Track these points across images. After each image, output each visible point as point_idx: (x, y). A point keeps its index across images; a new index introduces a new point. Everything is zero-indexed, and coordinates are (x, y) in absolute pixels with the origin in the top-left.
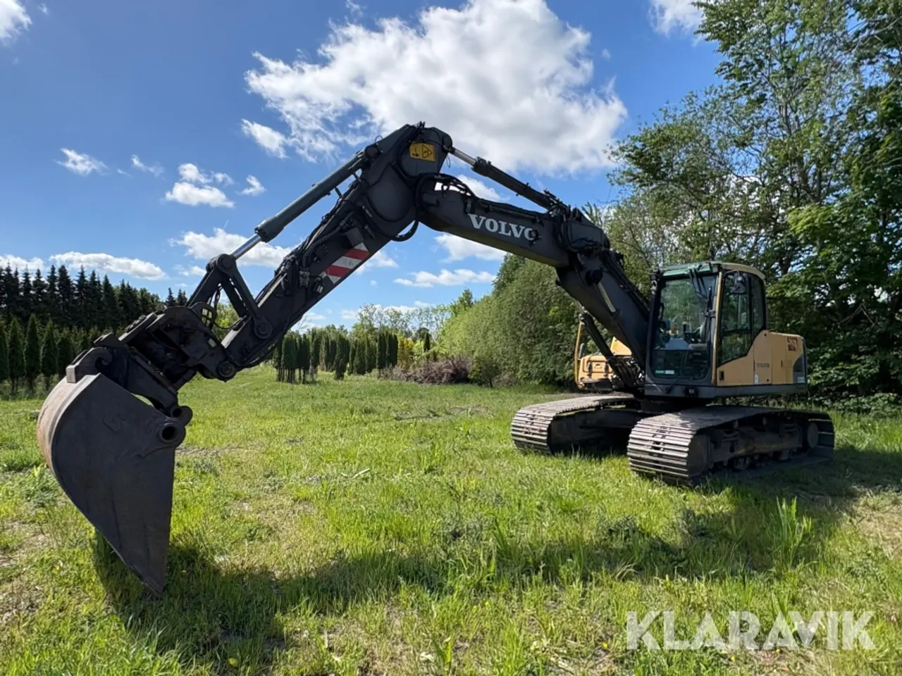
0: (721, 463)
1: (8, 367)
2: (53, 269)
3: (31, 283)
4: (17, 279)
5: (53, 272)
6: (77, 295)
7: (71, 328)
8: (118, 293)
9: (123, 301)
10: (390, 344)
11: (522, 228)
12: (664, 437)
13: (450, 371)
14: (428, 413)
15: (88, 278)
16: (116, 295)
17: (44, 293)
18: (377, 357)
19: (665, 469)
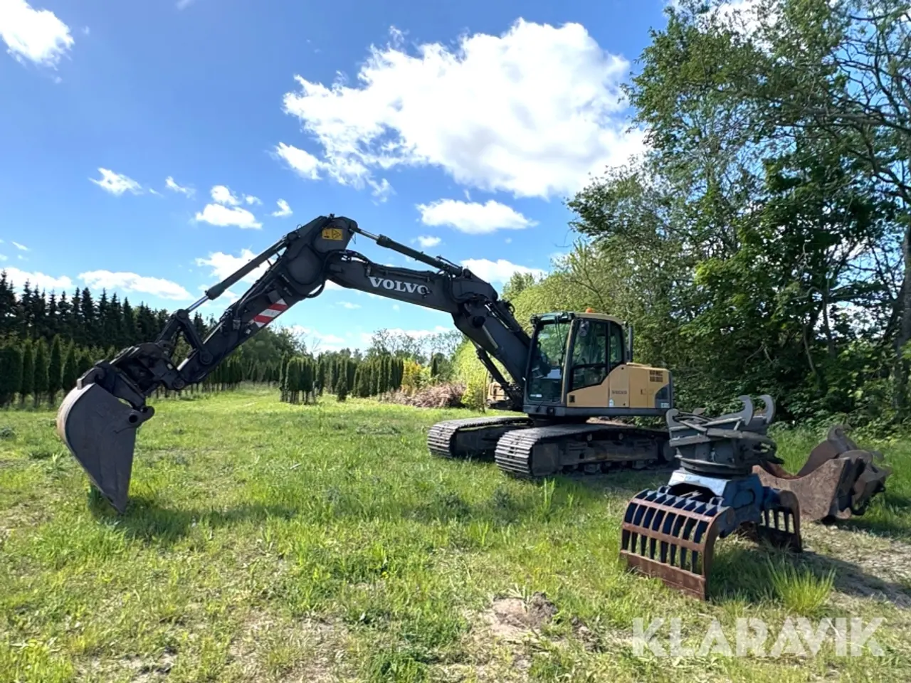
0: (571, 466)
1: (33, 382)
2: (78, 291)
3: (57, 304)
4: (43, 301)
5: (77, 294)
6: (98, 315)
7: (91, 347)
8: (136, 314)
9: (142, 323)
10: (392, 369)
11: (416, 285)
12: (517, 444)
13: (448, 396)
14: (390, 430)
15: (109, 300)
16: (135, 317)
17: (68, 313)
18: (379, 381)
19: (517, 468)
